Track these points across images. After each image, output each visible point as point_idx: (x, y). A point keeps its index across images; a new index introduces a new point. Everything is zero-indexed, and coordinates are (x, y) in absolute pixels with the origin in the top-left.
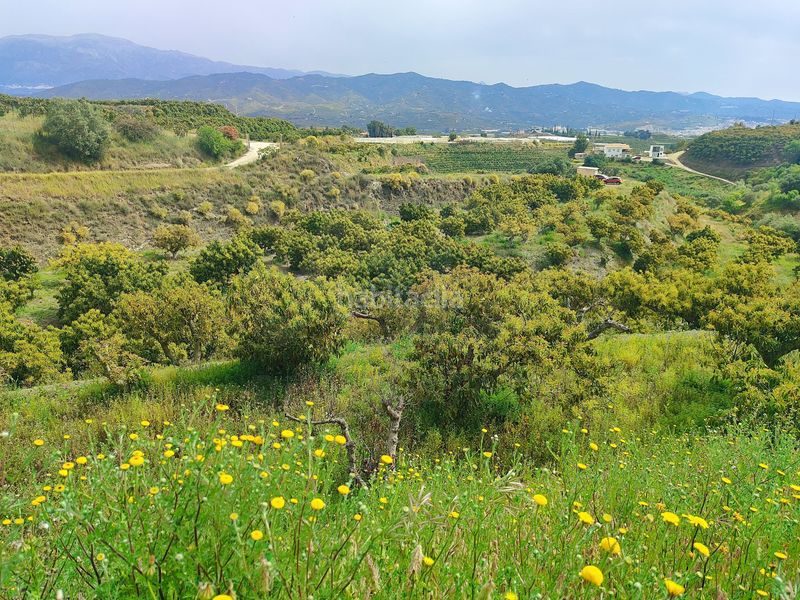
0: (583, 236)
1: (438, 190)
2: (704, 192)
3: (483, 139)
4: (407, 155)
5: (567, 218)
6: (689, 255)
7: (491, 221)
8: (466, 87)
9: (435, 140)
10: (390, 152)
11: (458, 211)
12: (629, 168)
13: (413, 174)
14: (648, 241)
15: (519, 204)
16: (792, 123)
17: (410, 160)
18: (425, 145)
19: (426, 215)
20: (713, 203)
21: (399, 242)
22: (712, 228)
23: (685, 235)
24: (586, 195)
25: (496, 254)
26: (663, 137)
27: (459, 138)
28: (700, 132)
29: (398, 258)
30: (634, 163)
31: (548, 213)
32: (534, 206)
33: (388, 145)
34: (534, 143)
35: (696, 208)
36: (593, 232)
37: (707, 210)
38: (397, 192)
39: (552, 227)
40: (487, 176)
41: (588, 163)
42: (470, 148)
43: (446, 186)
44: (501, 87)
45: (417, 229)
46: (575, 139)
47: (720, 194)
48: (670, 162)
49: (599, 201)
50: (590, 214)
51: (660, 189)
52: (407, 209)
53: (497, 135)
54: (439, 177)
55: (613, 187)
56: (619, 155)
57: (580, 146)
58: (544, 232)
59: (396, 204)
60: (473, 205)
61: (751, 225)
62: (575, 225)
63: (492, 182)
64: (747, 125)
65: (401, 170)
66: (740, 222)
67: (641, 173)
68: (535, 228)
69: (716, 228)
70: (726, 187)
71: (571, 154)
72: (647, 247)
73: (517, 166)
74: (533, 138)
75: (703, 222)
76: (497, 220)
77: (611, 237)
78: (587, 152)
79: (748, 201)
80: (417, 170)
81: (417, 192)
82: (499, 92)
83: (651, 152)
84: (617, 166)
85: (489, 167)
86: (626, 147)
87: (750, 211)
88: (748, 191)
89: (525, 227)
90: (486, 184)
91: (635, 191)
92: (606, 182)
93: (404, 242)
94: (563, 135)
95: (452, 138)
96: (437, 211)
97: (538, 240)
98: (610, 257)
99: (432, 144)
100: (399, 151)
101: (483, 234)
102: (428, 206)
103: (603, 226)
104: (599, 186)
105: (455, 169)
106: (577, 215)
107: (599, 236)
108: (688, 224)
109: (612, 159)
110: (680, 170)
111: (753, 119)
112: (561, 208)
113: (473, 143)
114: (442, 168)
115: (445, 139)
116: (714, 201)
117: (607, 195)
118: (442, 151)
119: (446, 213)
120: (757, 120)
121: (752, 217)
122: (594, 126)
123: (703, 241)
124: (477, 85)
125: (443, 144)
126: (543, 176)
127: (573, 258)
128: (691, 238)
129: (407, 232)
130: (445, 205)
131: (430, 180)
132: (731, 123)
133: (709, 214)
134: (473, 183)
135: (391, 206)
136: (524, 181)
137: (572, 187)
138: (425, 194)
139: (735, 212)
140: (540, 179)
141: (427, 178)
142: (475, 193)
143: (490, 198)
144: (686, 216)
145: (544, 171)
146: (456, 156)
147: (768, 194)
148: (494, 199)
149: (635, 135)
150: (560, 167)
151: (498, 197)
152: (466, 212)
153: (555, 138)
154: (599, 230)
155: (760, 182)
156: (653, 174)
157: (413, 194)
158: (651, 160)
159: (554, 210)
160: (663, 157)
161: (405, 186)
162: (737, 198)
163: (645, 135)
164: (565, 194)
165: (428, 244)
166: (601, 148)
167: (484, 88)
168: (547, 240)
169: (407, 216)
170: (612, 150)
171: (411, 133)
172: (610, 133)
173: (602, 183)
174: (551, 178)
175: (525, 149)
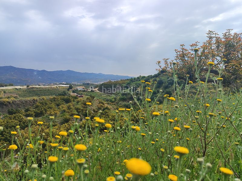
0: (74, 113)
1: (23, 103)
2: (105, 98)
3: (39, 86)
4: (10, 93)
5: (69, 108)
6: (104, 114)
7: (44, 112)
8: (31, 71)
9: (21, 87)
10: (3, 92)
11: (32, 109)
12: (85, 93)
13: (12, 99)
14: (93, 112)
15: (53, 105)
16: (121, 80)
17: (12, 94)
18: (17, 89)
19: (19, 112)
20: (107, 100)
21: (7, 122)
22: (108, 107)
23: (102, 109)
24: (74, 101)
25: (46, 122)
26: (93, 84)
27: (31, 87)
28: (101, 83)
29: (7, 128)
30: (86, 91)
31: (63, 107)
32: (58, 105)
33: (2, 90)
34: (56, 87)
35: (104, 102)
36: (77, 111)
37: (106, 102)
38: (6, 105)
39: (64, 111)
40: (41, 97)
41: (73, 92)
42: (35, 89)
43: (26, 102)
44: (44, 71)
45: (15, 117)
46: (69, 86)
47: (109, 98)
48: (95, 91)
49: (78, 102)
50: (76, 106)
51: (94, 98)
52: (11, 110)
53: (44, 85)
54: (23, 99)
55: (81, 98)
56: (82, 89)
57: (71, 87)
58: (62, 113)
59: (6, 109)
60: (37, 107)
61: (117, 105)
62: (71, 109)
63: (43, 99)
64: (112, 81)
65: (8, 98)
66: (114, 105)
67: (88, 94)
68: (59, 112)
69: (109, 107)
70: (110, 96)
71: (68, 90)
72: (93, 114)
73: (52, 94)
74: (56, 86)
75: (106, 105)
76: (46, 111)
77: (82, 112)
78: (73, 89)
79: (115, 99)
80: (15, 97)
81: (14, 104)
82: (43, 73)
83: (90, 88)
84: (82, 92)
85: (42, 95)
86: (84, 87)
87: (116, 102)
88: (115, 97)
89: (56, 112)
90: (41, 100)
91: (87, 99)
92: (79, 97)
93: (10, 122)
94: (65, 85)
95: (28, 86)
96: (23, 110)
97: (60, 115)
98: (83, 118)
99: (20, 89)
100: (7, 91)
101: (42, 116)
102: (19, 109)
103: (80, 109)
104: (77, 98)
105: (30, 96)
106: (72, 107)
107: (79, 112)
108: (102, 106)
109: (80, 91)
110: (98, 93)
111: (113, 79)
112: (67, 105)
113: (35, 88)
114: (24, 96)
115: (25, 87)
116: (108, 100)
117: (80, 100)
118: (24, 91)
119: (27, 110)
120: (114, 80)
121: (117, 103)
122: (74, 82)
123: (106, 110)
124: (35, 70)
125: (25, 89)
126: (60, 96)
127: (72, 120)
128: (103, 110)
129: (11, 119)
130: (26, 108)
131: (20, 100)
132: (108, 80)
133: (107, 103)
134: (37, 100)
135: (4, 110)
136: (54, 98)
137: (69, 99)
138: (18, 105)
139: (113, 102)
140: (59, 97)
141: (18, 99)
142: (37, 103)
143: (43, 104)
144: (102, 104)
145: (60, 95)
146: (30, 92)
147: (119, 97)
148: (44, 104)
149: (85, 84)
150: (65, 94)
151: (46, 104)
152: (34, 110)
153: (63, 85)
154: (79, 110)
155: (117, 94)
156: (92, 94)
157: (13, 105)
158: (91, 90)
159: (65, 106)
160: (93, 89)
161: (9, 103)
162: (113, 98)
163: (88, 84)
164: (67, 101)
165: (20, 122)
166: (77, 88)
167: (38, 71)
168: (63, 115)
169: (10, 113)
170: (80, 88)
171: (12, 85)
172: (79, 84)
173: (78, 97)
174: (63, 97)
175: (53, 89)
